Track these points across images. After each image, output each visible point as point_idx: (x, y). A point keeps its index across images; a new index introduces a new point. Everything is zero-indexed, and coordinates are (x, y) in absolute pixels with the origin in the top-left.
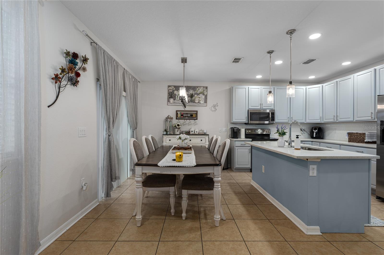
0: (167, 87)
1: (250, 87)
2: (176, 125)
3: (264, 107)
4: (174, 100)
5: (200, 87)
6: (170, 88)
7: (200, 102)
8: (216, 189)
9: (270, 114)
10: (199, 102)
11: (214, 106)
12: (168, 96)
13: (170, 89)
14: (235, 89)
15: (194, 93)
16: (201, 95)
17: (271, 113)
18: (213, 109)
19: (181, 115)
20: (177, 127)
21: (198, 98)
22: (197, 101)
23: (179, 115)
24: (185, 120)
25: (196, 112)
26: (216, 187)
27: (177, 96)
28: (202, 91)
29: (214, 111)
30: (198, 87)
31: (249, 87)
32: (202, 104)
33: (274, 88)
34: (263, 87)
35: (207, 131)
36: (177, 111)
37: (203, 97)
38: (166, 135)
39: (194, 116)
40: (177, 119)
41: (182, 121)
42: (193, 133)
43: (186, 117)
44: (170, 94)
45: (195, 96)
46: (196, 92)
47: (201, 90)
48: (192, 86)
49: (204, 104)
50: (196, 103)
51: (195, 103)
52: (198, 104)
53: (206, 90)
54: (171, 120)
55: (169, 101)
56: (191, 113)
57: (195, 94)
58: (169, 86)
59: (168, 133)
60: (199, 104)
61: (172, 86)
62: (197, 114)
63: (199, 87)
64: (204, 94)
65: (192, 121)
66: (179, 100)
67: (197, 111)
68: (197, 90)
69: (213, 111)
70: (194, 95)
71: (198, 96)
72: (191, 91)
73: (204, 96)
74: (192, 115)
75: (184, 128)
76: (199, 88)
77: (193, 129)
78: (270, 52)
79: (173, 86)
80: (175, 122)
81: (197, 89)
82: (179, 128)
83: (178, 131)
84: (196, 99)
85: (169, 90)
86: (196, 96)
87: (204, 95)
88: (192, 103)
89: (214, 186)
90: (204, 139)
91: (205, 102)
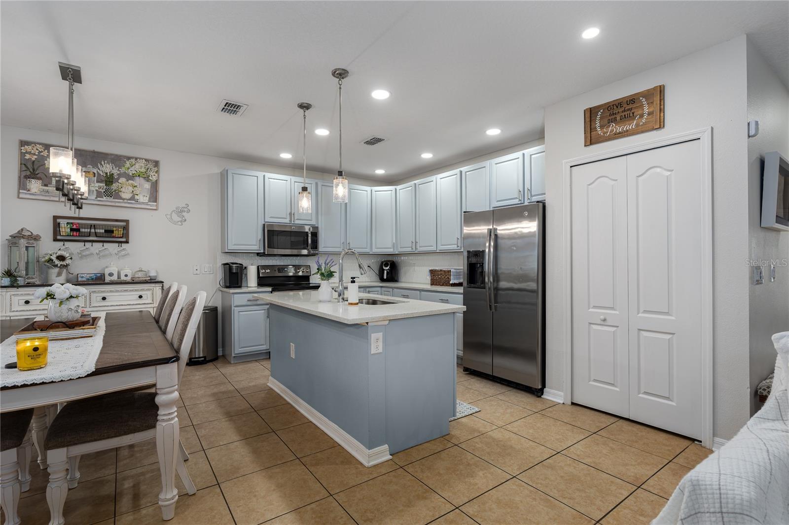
0: (17, 144)
1: (268, 175)
2: (54, 258)
3: (297, 219)
4: (46, 185)
5: (136, 159)
6: (28, 148)
7: (136, 197)
8: (164, 424)
9: (310, 235)
10: (132, 198)
11: (180, 212)
12: (21, 171)
13: (30, 153)
14: (233, 177)
15: (115, 172)
16: (138, 181)
17: (311, 232)
18: (176, 218)
19: (72, 230)
20: (57, 262)
21: (131, 189)
22: (126, 195)
23: (65, 229)
24: (88, 245)
25: (124, 224)
26: (165, 418)
28: (143, 170)
29: (180, 223)
30: (129, 158)
31: (264, 176)
32: (143, 203)
33: (316, 183)
34: (294, 179)
35: (157, 272)
36: (55, 218)
37: (147, 186)
38: (12, 286)
39: (118, 233)
40: (55, 240)
41: (73, 248)
42: (115, 278)
43: (89, 236)
44: (30, 166)
45: (120, 181)
46: (123, 170)
47: (139, 167)
48: (111, 155)
49: (149, 203)
50: (124, 199)
51: (121, 198)
52: (129, 201)
53: (156, 169)
54: (33, 244)
55: (22, 186)
56: (105, 225)
57: (120, 176)
58: (23, 143)
59: (21, 281)
60: (134, 202)
61: (35, 143)
62: (126, 228)
63: (132, 158)
64: (147, 179)
65: (112, 248)
67: (127, 221)
68: (128, 165)
69: (175, 223)
70: (118, 179)
71: (131, 182)
72: (108, 166)
73: (150, 183)
74: (112, 232)
75: (86, 268)
76: (133, 161)
77: (114, 269)
78: (305, 107)
79: (40, 144)
80: (48, 248)
81: (127, 162)
82: (67, 266)
83: (59, 275)
84: (123, 190)
85: (22, 155)
86: (122, 180)
87: (148, 181)
88: (110, 199)
89: (159, 418)
90: (149, 293)
91: (152, 200)
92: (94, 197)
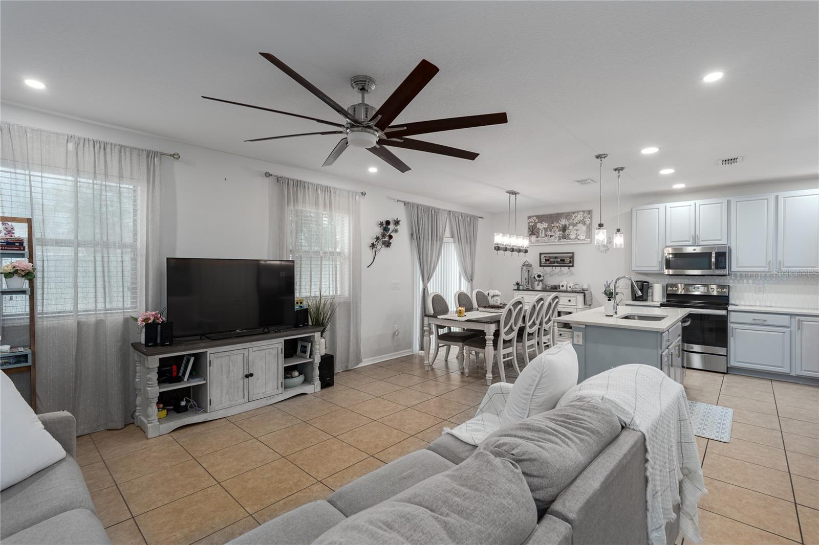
0: (527, 218)
1: (669, 205)
2: (536, 276)
3: (702, 241)
4: (537, 238)
5: (578, 212)
6: (530, 220)
7: (579, 237)
8: (488, 347)
9: (714, 255)
10: (576, 238)
11: (605, 243)
12: (528, 232)
13: (531, 222)
14: (636, 213)
15: (567, 223)
16: (580, 225)
17: (716, 253)
18: (602, 248)
19: (546, 260)
20: (537, 278)
21: (575, 232)
22: (573, 236)
23: (543, 261)
24: (554, 268)
25: (571, 255)
27: (541, 231)
28: (582, 218)
29: (605, 252)
30: (574, 213)
31: (666, 206)
32: (583, 240)
34: (698, 202)
36: (541, 254)
37: (584, 228)
38: (517, 290)
39: (567, 261)
40: (541, 266)
41: (548, 269)
42: (564, 288)
43: (554, 263)
44: (531, 228)
45: (570, 228)
46: (571, 221)
47: (580, 217)
48: (565, 213)
49: (586, 239)
50: (572, 239)
51: (570, 239)
52: (574, 240)
53: (589, 216)
54: (529, 269)
55: (529, 239)
56: (561, 256)
57: (570, 225)
58: (529, 217)
59: (521, 288)
60: (577, 240)
61: (533, 216)
62: (572, 257)
63: (576, 212)
64: (584, 224)
65: (565, 269)
66: (544, 237)
67: (573, 253)
68: (574, 218)
69: (602, 252)
70: (569, 227)
71: (575, 227)
72: (563, 220)
73: (586, 226)
74: (564, 260)
75: (551, 282)
76: (576, 214)
77: (564, 283)
79: (535, 216)
80: (537, 270)
81: (573, 216)
82: (542, 280)
83: (538, 285)
84: (571, 233)
85: (529, 223)
86: (571, 227)
87: (584, 225)
88: (565, 240)
90: (574, 299)
91: (587, 237)
92: (557, 240)
